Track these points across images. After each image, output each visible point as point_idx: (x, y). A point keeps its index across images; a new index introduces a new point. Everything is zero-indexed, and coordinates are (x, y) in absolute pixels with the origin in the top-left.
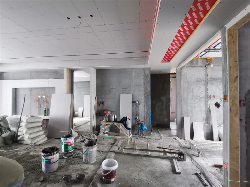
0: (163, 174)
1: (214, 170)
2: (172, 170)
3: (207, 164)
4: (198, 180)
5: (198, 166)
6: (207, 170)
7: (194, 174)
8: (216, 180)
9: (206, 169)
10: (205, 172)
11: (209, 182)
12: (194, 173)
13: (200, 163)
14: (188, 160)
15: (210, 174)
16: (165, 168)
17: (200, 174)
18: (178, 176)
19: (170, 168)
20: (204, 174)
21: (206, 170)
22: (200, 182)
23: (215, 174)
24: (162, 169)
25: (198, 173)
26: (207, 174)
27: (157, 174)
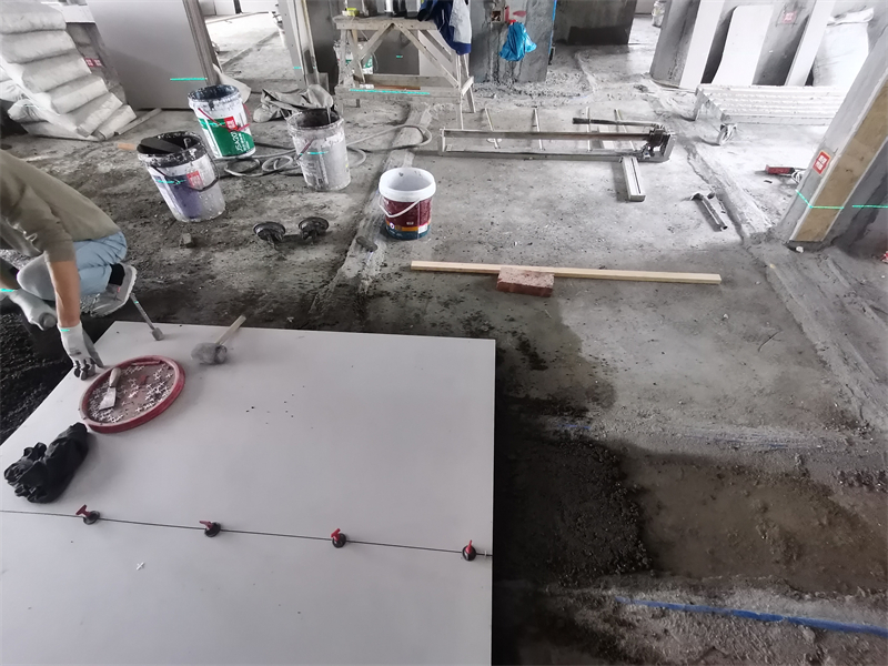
0: (583, 205)
1: (760, 184)
2: (614, 192)
3: (740, 166)
4: (698, 215)
5: (706, 174)
6: (738, 185)
7: (688, 199)
8: (760, 211)
9: (733, 183)
10: (728, 189)
11: (732, 218)
12: (687, 196)
13: (718, 165)
14: (676, 157)
15: (743, 197)
16: (591, 188)
17: (710, 197)
18: (631, 206)
19: (611, 185)
20: (722, 198)
21: (731, 184)
22: (704, 220)
23: (758, 196)
24: (582, 191)
25: (705, 194)
26: (732, 196)
27: (565, 207)
